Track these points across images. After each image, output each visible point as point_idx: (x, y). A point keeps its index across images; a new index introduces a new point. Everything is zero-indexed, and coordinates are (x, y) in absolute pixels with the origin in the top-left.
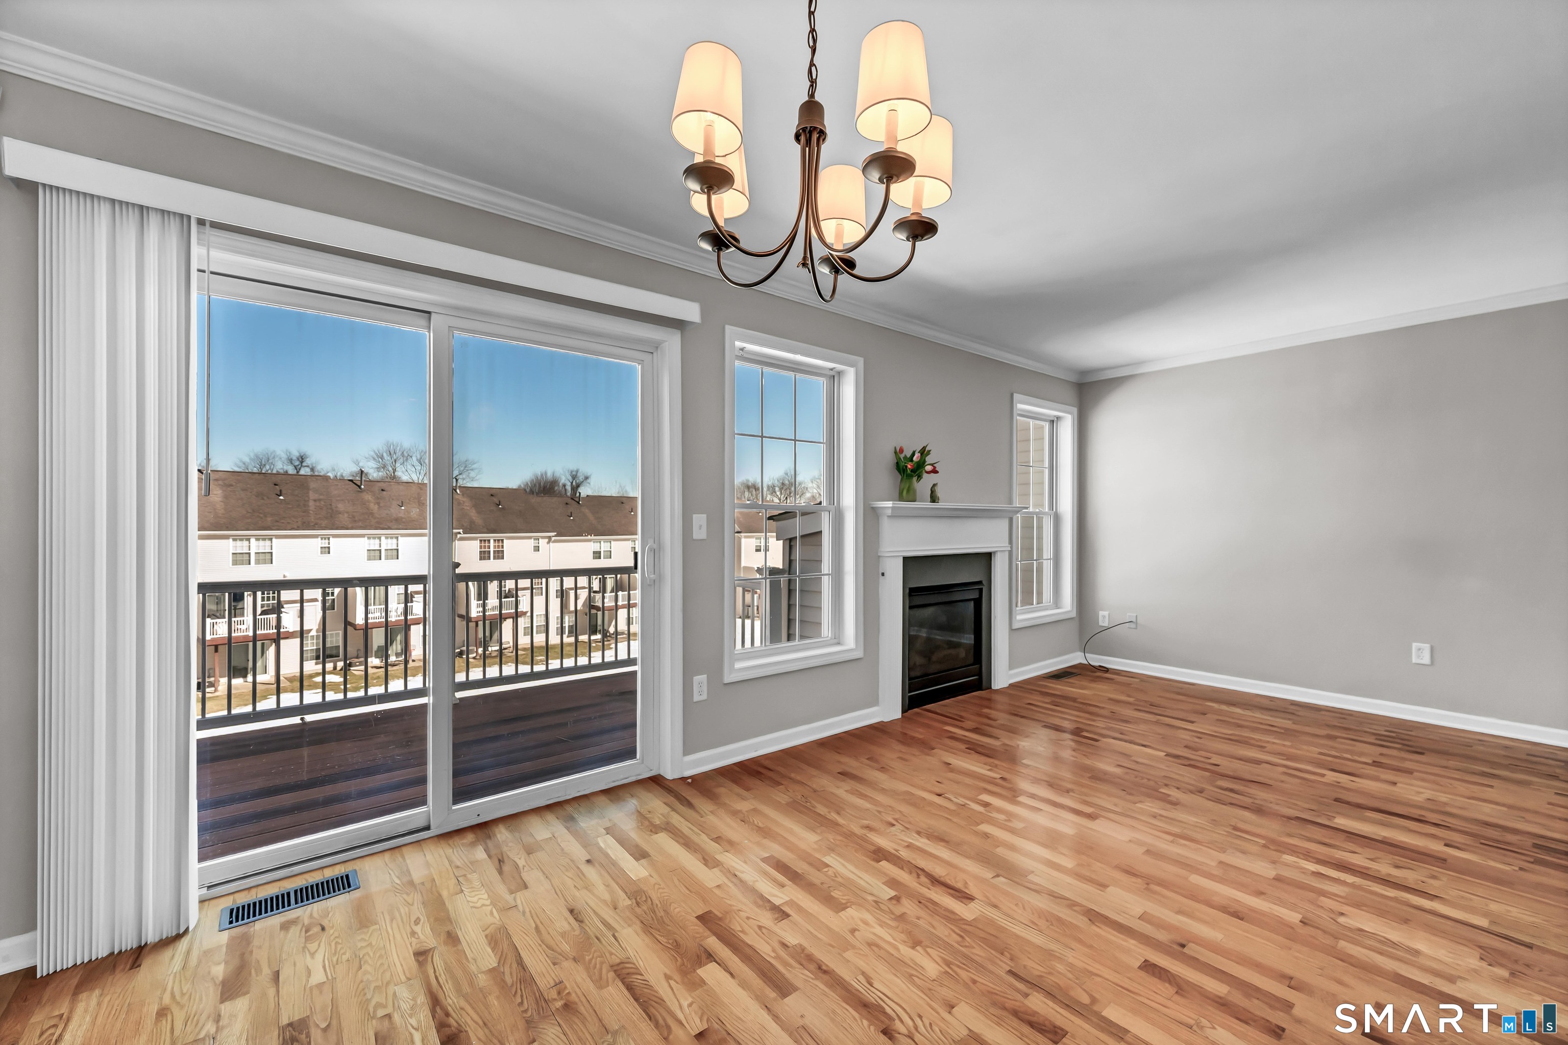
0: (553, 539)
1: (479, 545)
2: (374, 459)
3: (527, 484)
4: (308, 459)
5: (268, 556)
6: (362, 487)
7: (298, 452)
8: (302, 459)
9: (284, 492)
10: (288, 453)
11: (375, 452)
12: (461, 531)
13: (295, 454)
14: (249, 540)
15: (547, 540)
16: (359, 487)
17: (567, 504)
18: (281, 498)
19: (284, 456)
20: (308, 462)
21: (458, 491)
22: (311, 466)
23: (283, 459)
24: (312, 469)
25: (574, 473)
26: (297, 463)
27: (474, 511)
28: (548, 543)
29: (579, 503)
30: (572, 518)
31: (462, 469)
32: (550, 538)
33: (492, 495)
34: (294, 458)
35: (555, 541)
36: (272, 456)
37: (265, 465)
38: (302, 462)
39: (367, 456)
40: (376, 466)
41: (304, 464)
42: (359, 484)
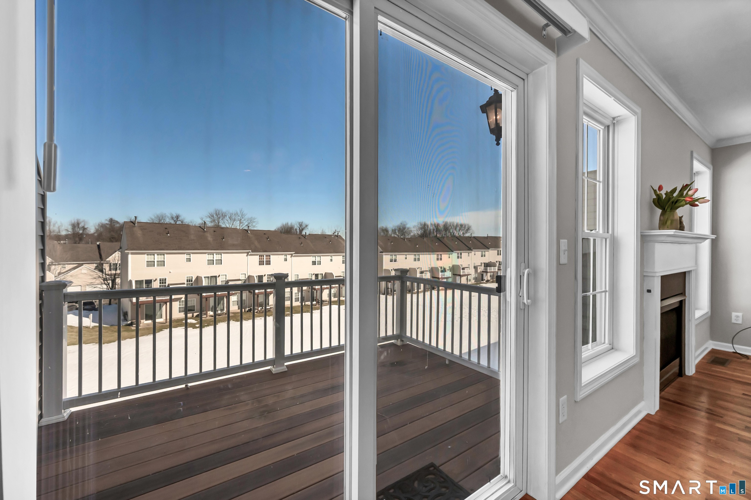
0: (294, 255)
1: (259, 258)
2: (209, 217)
3: (279, 229)
4: (180, 217)
5: (163, 263)
6: (205, 230)
7: (176, 214)
8: (177, 217)
9: (169, 232)
10: (172, 214)
11: (210, 214)
12: (250, 251)
13: (175, 215)
14: (154, 255)
15: (291, 256)
16: (204, 230)
17: (299, 238)
18: (169, 235)
19: (169, 216)
20: (180, 218)
21: (249, 232)
22: (181, 221)
23: (169, 217)
24: (182, 222)
25: (301, 224)
26: (175, 219)
27: (256, 241)
28: (291, 257)
29: (305, 237)
30: (302, 245)
31: (249, 221)
32: (292, 255)
33: (264, 234)
34: (174, 217)
35: (295, 256)
36: (164, 216)
37: (161, 220)
38: (177, 219)
39: (206, 216)
40: (210, 220)
41: (179, 219)
42: (204, 228)
